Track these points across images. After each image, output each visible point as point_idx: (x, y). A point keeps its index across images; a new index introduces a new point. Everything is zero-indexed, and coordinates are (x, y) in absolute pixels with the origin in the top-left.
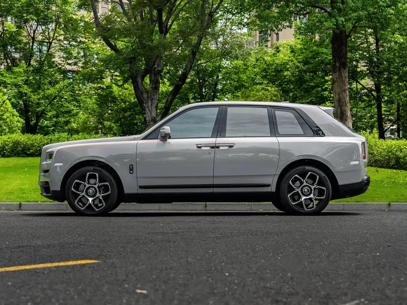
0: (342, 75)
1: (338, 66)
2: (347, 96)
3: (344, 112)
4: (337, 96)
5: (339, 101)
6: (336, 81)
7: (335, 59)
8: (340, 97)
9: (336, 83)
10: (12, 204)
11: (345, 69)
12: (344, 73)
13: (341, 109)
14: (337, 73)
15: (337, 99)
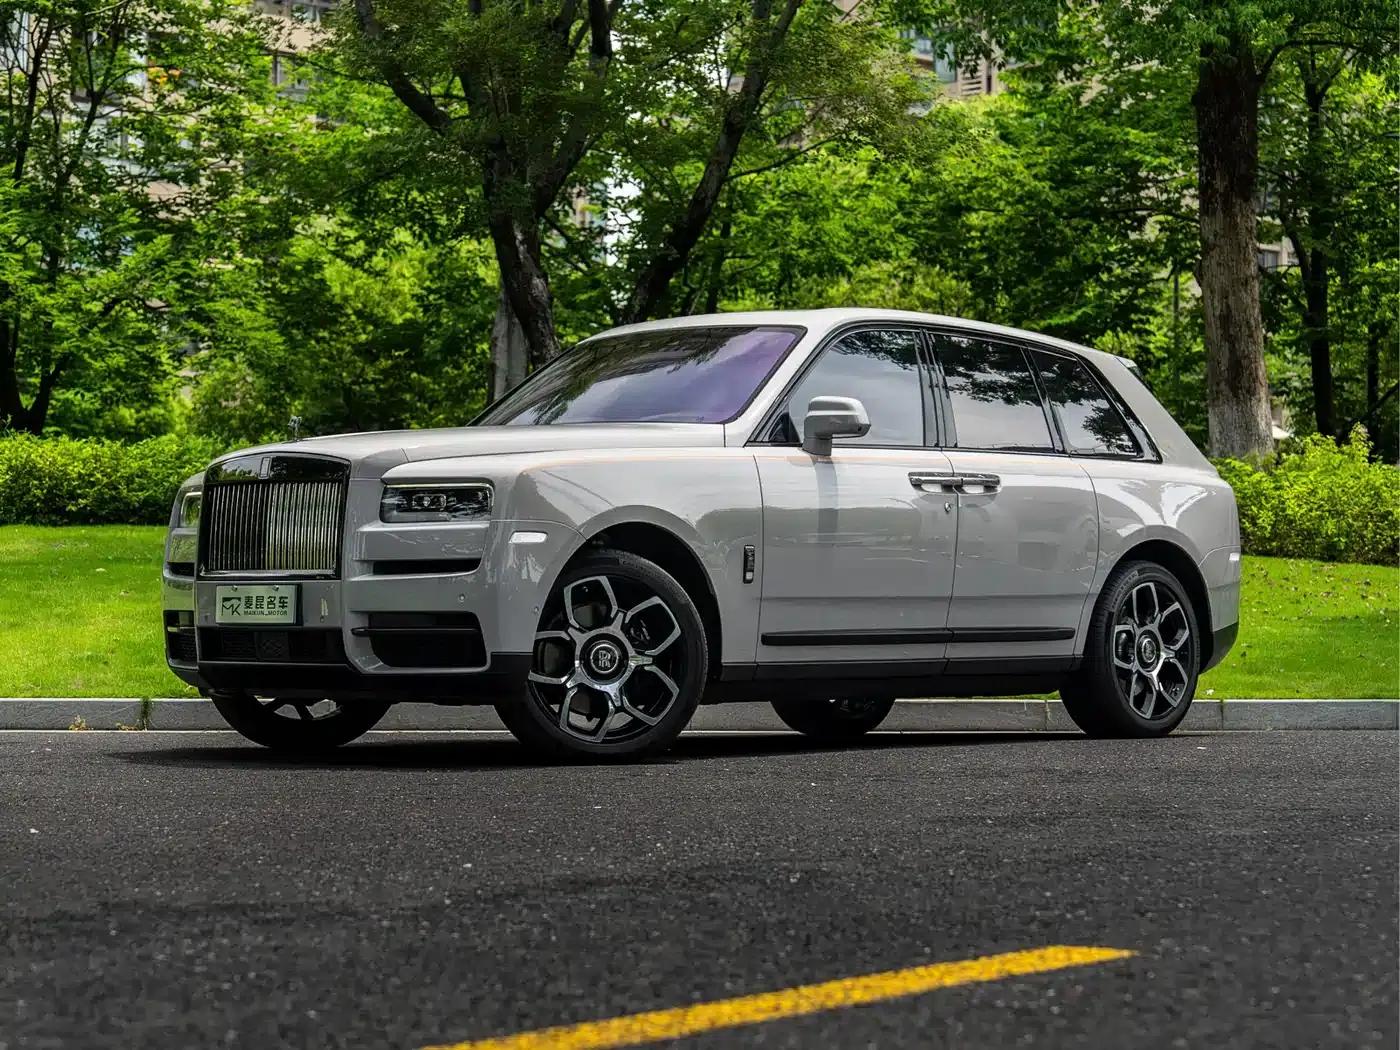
0: (1236, 224)
1: (1221, 190)
2: (1253, 300)
3: (1245, 362)
4: (1216, 304)
5: (1226, 319)
6: (1215, 246)
7: (1212, 162)
8: (1228, 306)
9: (1214, 253)
10: (113, 706)
11: (1247, 200)
12: (1243, 215)
13: (1232, 351)
14: (1220, 214)
15: (1217, 313)
